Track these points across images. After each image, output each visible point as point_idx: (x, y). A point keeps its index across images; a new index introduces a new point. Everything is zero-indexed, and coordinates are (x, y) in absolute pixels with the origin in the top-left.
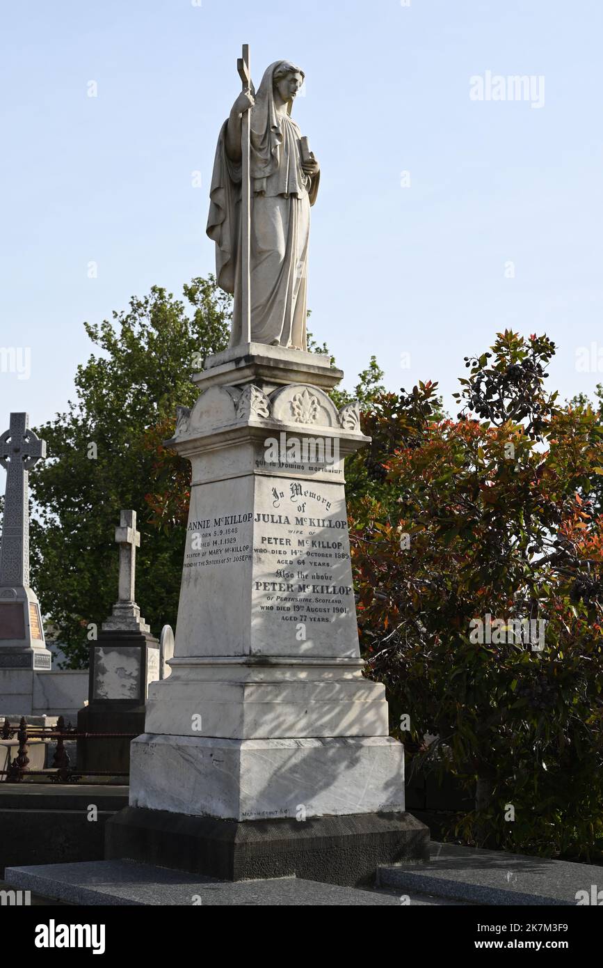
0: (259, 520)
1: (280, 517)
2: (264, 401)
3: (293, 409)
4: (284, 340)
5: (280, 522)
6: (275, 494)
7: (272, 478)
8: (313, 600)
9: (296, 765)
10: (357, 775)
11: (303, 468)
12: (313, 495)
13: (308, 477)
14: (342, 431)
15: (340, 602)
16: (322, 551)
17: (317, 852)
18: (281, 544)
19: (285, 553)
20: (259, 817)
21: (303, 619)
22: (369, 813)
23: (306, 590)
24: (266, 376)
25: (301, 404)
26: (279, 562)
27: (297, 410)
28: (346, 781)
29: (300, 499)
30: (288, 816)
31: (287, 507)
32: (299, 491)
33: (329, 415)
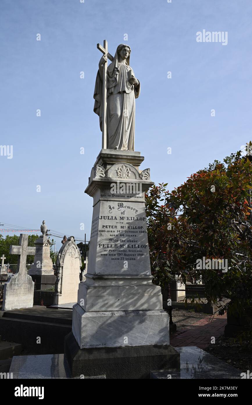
0: (102, 218)
1: (112, 217)
2: (103, 170)
3: (117, 173)
4: (120, 147)
5: (112, 219)
6: (110, 208)
7: (109, 201)
8: (128, 251)
9: (110, 323)
10: (143, 328)
11: (124, 196)
12: (129, 207)
13: (127, 200)
14: (141, 180)
15: (141, 251)
16: (132, 230)
17: (118, 364)
18: (112, 228)
19: (114, 232)
20: (91, 347)
21: (122, 259)
22: (150, 345)
23: (124, 246)
24: (108, 161)
25: (121, 171)
26: (111, 235)
27: (119, 173)
28: (137, 331)
29: (122, 209)
30: (106, 347)
31: (116, 212)
32: (122, 206)
33: (135, 175)
